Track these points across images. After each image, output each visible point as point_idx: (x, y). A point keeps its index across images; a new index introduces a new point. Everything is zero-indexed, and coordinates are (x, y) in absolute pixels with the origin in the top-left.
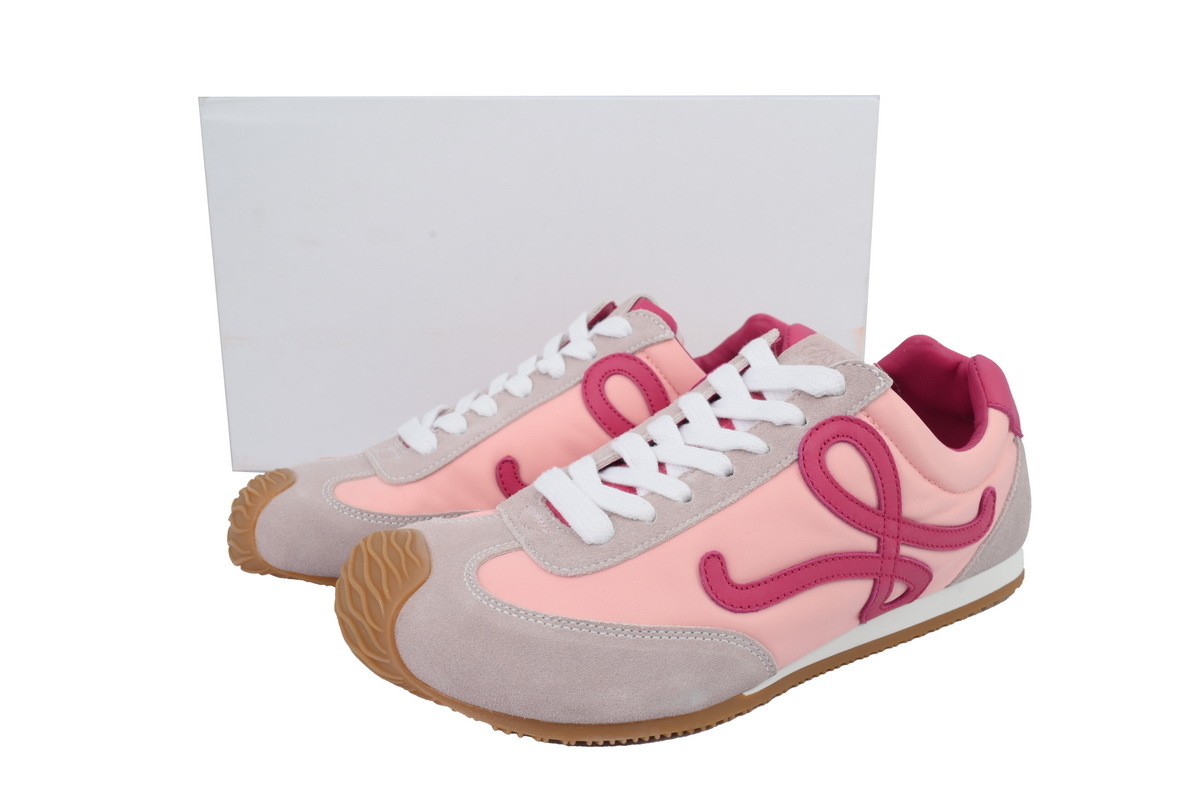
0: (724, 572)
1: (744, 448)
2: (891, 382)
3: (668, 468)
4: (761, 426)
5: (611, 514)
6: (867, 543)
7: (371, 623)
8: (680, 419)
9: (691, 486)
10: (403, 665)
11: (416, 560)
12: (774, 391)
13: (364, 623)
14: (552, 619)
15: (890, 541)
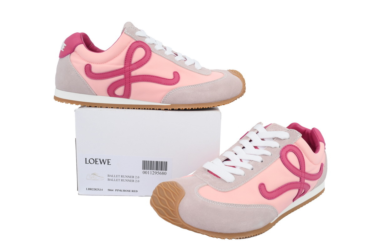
0: (265, 188)
1: (265, 154)
2: (301, 135)
3: (243, 160)
4: (268, 148)
5: (233, 174)
6: (297, 179)
7: (170, 208)
8: (242, 147)
9: (252, 165)
10: (182, 220)
11: (180, 190)
12: (267, 139)
13: (168, 208)
14: (224, 204)
15: (302, 178)
